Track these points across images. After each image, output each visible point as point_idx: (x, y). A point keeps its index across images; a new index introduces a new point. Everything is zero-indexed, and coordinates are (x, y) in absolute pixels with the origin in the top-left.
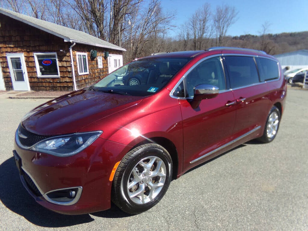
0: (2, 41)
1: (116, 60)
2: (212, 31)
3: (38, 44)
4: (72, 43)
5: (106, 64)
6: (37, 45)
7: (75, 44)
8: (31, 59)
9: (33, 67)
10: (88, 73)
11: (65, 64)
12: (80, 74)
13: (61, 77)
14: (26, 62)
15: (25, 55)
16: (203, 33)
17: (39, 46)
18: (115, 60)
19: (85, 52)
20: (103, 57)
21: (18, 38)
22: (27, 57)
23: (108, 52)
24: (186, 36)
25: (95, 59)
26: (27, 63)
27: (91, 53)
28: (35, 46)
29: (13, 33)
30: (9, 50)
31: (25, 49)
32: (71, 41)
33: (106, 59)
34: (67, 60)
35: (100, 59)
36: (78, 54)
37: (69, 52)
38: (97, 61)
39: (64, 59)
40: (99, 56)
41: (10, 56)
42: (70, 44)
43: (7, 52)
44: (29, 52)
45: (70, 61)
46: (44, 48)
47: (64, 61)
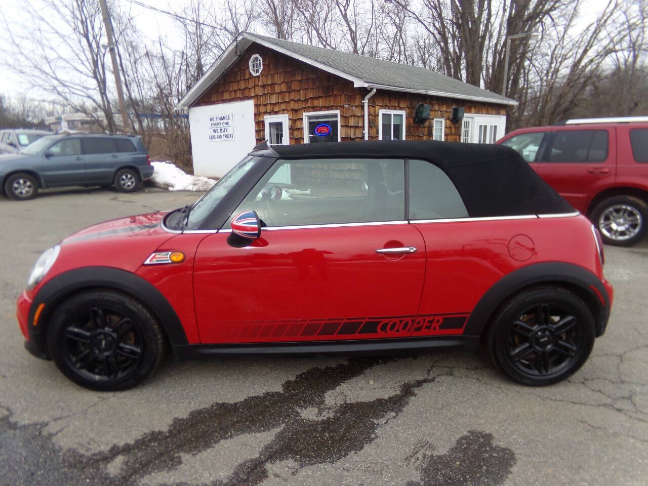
0: (262, 94)
1: (485, 127)
3: (311, 96)
4: (369, 89)
5: (455, 136)
6: (310, 98)
7: (375, 90)
8: (298, 125)
9: (299, 138)
11: (351, 133)
14: (290, 129)
15: (290, 118)
17: (313, 99)
18: (481, 126)
19: (401, 109)
20: (448, 118)
21: (284, 88)
22: (293, 121)
23: (461, 109)
25: (427, 124)
26: (291, 132)
27: (417, 110)
28: (306, 100)
29: (278, 79)
30: (269, 108)
31: (292, 105)
32: (366, 85)
33: (457, 125)
34: (356, 125)
35: (439, 123)
36: (382, 112)
37: (363, 107)
38: (430, 128)
39: (352, 122)
40: (438, 117)
41: (269, 119)
42: (364, 91)
43: (265, 113)
44: (295, 111)
45: (363, 127)
46: (320, 103)
47: (351, 127)
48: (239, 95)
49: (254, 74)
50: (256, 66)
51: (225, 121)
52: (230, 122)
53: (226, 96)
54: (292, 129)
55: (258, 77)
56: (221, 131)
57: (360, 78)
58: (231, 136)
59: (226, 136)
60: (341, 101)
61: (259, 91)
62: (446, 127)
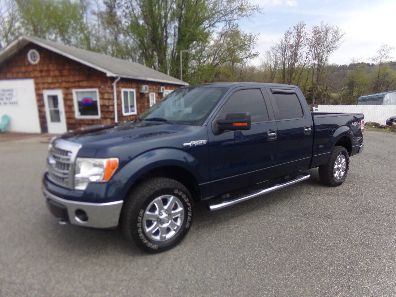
0: (40, 76)
2: (308, 59)
4: (116, 78)
6: (77, 81)
7: (119, 78)
8: (69, 97)
9: (71, 105)
10: (135, 113)
11: (106, 102)
12: (125, 114)
13: (102, 118)
15: (64, 93)
16: (295, 62)
17: (79, 81)
19: (133, 88)
20: (156, 93)
21: (57, 73)
22: (66, 95)
23: (163, 87)
24: (273, 66)
25: (146, 96)
28: (74, 82)
29: (52, 67)
30: (46, 86)
31: (64, 85)
32: (114, 75)
33: (161, 96)
34: (109, 98)
35: (152, 96)
36: (123, 90)
37: (112, 87)
38: (148, 98)
39: (106, 96)
40: (152, 92)
41: (46, 93)
42: (112, 79)
43: (44, 88)
44: (67, 88)
45: (113, 99)
46: (84, 84)
47: (106, 99)
48: (20, 75)
49: (32, 62)
50: (33, 57)
51: (9, 92)
52: (14, 93)
53: (9, 75)
54: (65, 100)
55: (36, 65)
56: (7, 99)
57: (110, 71)
58: (16, 103)
59: (11, 103)
60: (99, 83)
61: (38, 74)
62: (156, 97)
